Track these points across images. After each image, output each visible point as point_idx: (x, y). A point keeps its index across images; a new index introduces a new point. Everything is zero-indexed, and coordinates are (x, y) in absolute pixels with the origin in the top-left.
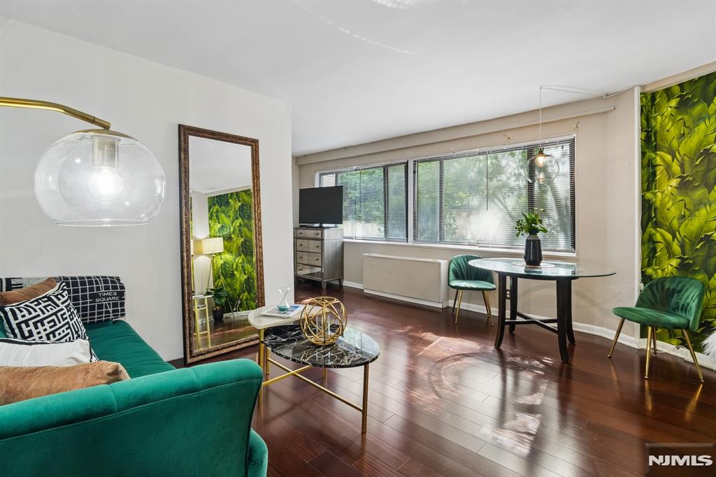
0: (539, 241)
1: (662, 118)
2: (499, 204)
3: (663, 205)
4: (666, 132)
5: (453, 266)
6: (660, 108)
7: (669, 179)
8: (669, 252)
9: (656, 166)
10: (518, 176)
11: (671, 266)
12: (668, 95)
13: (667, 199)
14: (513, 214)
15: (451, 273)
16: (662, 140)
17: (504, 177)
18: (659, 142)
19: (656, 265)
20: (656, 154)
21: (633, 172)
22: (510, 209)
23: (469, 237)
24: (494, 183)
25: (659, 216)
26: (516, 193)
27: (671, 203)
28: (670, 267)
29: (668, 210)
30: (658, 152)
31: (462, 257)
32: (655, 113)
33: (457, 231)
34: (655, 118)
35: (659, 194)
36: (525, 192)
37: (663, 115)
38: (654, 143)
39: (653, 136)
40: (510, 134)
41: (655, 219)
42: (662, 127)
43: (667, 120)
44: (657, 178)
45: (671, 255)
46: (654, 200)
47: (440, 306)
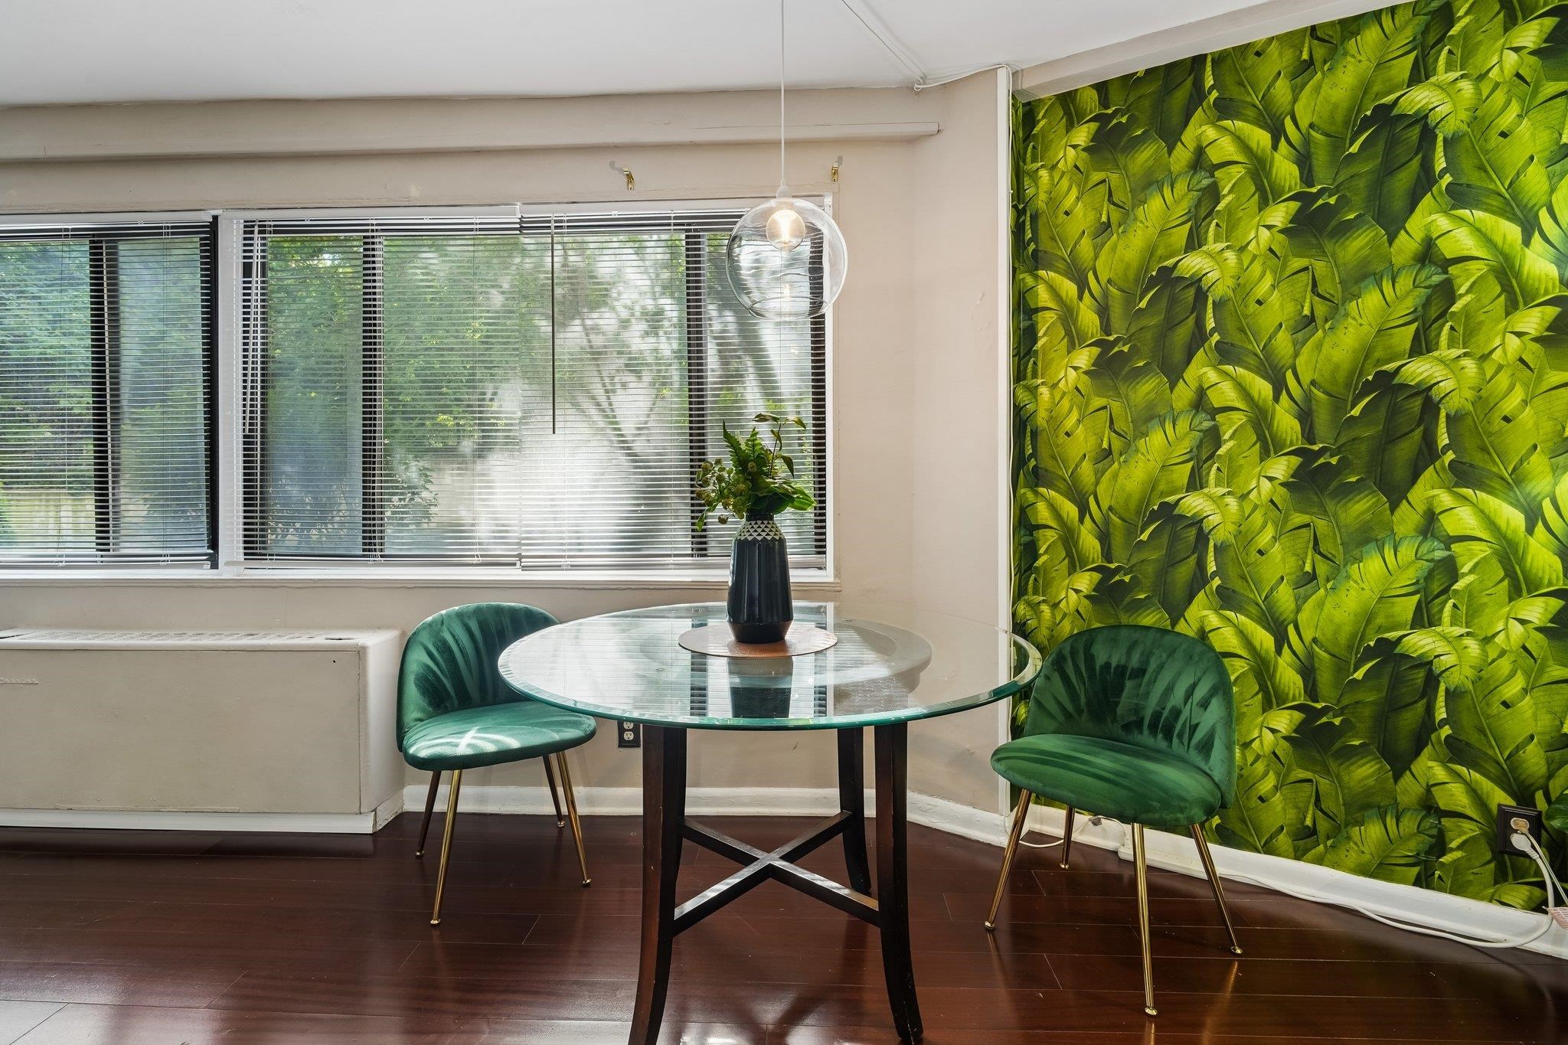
0: (782, 541)
1: (1052, 177)
2: (593, 411)
3: (1055, 421)
4: (1062, 217)
5: (419, 659)
6: (1046, 148)
7: (1071, 347)
8: (1069, 555)
9: (1037, 310)
10: (654, 320)
11: (1077, 591)
12: (1067, 113)
13: (1065, 404)
14: (639, 446)
15: (412, 691)
16: (1053, 239)
17: (606, 320)
18: (1045, 244)
19: (1036, 592)
20: (1036, 277)
21: (994, 323)
22: (628, 427)
23: (483, 530)
24: (573, 336)
25: (1044, 451)
26: (647, 377)
27: (1074, 416)
28: (1073, 596)
29: (1068, 434)
30: (1042, 273)
31: (460, 616)
32: (1034, 160)
33: (433, 509)
34: (1034, 175)
35: (1044, 391)
36: (676, 374)
37: (1054, 167)
38: (1032, 246)
39: (1028, 223)
40: (635, 164)
41: (1033, 462)
42: (1053, 201)
43: (1065, 183)
44: (1040, 343)
45: (1076, 562)
46: (1031, 407)
47: (364, 825)
